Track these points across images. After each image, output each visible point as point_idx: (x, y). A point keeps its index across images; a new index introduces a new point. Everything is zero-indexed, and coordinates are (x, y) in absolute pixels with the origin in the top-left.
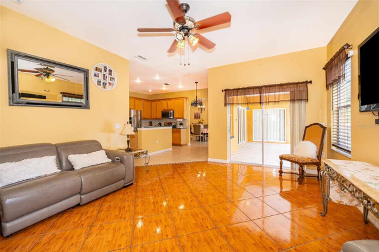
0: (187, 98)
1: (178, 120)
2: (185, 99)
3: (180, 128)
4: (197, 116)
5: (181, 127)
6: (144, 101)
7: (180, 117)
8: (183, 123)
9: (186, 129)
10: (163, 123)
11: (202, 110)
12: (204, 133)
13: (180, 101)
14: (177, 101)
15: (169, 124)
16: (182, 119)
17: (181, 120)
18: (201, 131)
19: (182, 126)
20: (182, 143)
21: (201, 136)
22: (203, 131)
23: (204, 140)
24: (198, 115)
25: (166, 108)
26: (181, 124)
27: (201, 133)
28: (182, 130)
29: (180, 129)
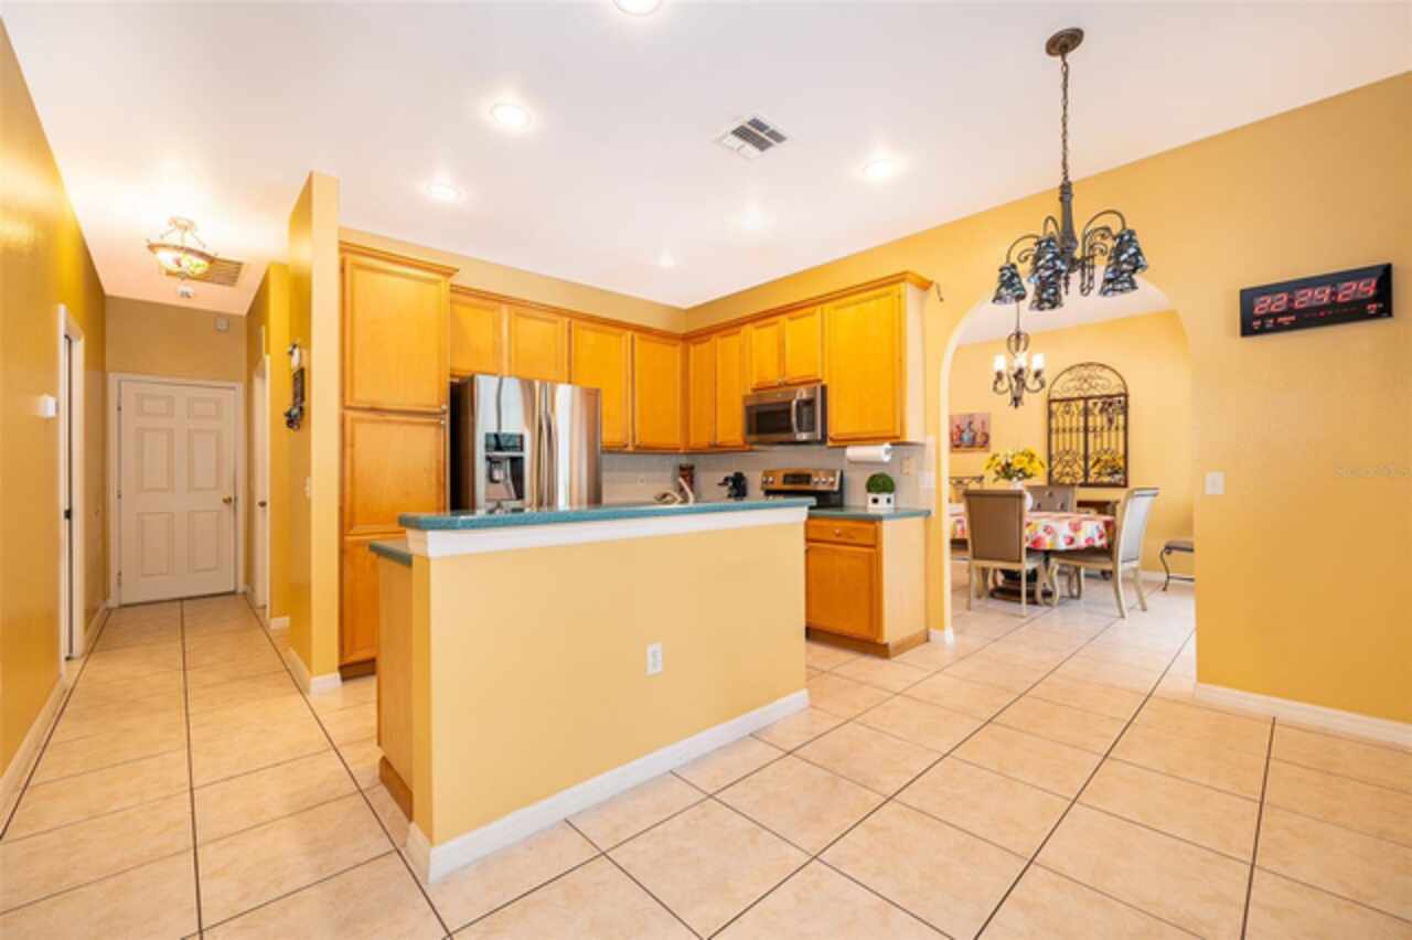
0: (925, 285)
1: (853, 452)
2: (909, 291)
3: (872, 509)
4: (966, 437)
5: (883, 506)
6: (637, 336)
7: (869, 428)
8: (894, 475)
9: (918, 521)
10: (754, 480)
11: (1022, 384)
12: (1047, 544)
13: (874, 307)
14: (852, 310)
15: (794, 486)
16: (887, 446)
17: (881, 452)
18: (1026, 532)
19: (883, 497)
20: (890, 635)
21: (1027, 565)
22: (1041, 533)
23: (1047, 594)
24: (977, 426)
25: (772, 376)
26: (880, 484)
27: (1026, 545)
28: (887, 528)
29: (876, 520)
